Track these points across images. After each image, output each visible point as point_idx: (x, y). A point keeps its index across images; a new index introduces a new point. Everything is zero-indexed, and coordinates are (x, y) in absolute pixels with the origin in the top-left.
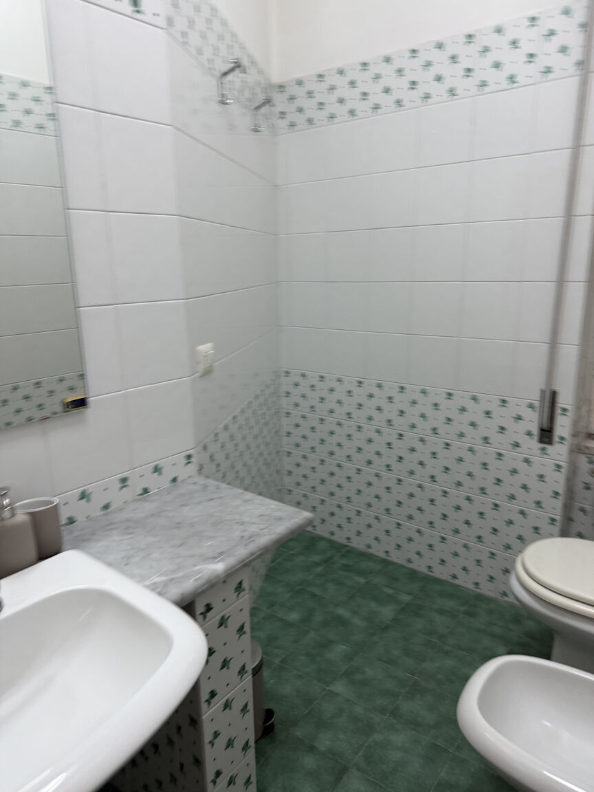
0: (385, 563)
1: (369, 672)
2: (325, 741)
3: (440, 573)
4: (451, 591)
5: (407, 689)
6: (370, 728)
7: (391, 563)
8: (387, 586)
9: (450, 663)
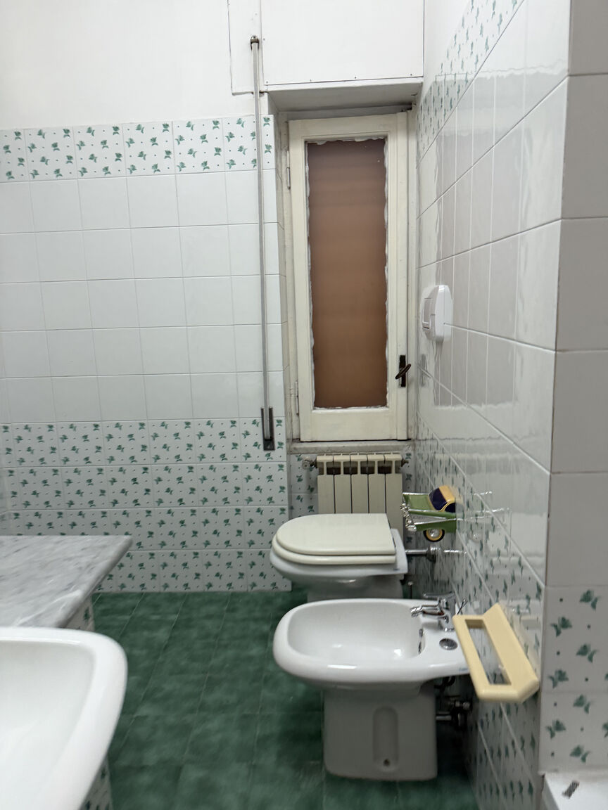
0: (142, 596)
1: (168, 687)
2: (151, 757)
3: (197, 586)
4: (210, 598)
5: (205, 686)
6: (186, 729)
7: (148, 594)
8: (154, 614)
9: (230, 653)
